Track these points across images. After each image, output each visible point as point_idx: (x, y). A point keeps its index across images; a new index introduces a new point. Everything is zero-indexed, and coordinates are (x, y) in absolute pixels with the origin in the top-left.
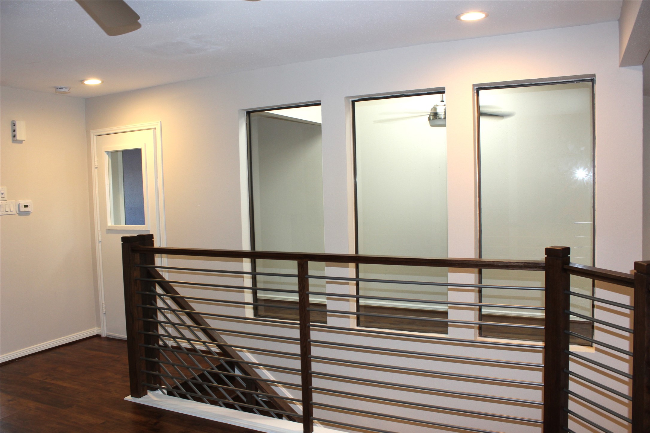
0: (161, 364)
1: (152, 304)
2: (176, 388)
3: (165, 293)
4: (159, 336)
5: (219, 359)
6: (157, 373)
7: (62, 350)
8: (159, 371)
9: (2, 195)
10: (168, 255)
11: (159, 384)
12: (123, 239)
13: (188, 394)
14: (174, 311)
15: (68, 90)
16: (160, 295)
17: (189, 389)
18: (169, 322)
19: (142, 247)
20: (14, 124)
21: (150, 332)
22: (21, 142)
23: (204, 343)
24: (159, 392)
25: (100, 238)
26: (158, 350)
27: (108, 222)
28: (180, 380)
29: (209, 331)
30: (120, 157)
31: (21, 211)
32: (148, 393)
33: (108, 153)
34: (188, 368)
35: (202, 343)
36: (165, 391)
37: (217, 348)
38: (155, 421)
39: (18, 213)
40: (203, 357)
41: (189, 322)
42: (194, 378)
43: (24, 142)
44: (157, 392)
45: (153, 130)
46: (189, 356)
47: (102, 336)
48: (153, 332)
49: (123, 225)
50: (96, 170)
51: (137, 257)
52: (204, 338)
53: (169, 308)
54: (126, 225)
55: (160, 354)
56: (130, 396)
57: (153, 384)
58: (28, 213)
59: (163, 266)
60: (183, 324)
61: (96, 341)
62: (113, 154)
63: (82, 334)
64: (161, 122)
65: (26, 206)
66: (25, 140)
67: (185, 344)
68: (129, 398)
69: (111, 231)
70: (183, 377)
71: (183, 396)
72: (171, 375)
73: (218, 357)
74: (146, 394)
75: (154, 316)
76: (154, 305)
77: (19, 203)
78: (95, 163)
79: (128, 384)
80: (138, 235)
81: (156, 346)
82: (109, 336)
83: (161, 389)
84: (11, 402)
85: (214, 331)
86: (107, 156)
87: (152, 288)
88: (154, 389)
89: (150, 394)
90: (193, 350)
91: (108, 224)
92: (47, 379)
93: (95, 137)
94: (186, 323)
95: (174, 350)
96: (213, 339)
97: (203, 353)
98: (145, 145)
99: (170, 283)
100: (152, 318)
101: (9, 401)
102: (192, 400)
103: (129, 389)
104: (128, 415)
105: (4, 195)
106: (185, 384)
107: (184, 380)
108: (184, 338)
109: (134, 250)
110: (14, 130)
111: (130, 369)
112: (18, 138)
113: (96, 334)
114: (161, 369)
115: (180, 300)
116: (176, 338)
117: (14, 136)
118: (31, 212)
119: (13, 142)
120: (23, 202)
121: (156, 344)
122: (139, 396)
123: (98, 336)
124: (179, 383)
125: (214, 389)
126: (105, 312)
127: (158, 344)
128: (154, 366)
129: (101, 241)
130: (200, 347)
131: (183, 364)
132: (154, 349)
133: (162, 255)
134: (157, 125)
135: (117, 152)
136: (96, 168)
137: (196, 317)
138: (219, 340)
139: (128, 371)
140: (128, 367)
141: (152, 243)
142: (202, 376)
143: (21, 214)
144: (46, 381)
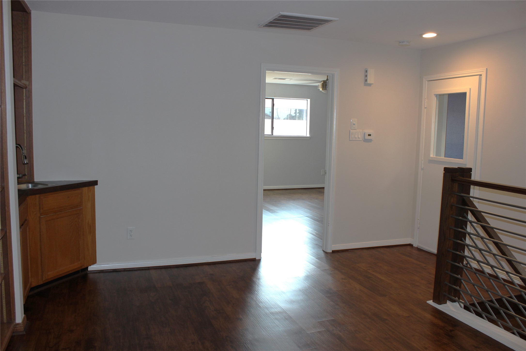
0: (462, 281)
1: (463, 228)
2: (473, 305)
3: (475, 221)
4: (464, 257)
5: (521, 291)
6: (458, 288)
7: (382, 250)
8: (460, 287)
9: (354, 125)
10: (480, 187)
11: (458, 298)
12: (445, 169)
13: (484, 314)
14: (482, 238)
15: (409, 44)
16: (471, 222)
17: (485, 309)
18: (476, 247)
19: (461, 178)
20: (366, 71)
21: (457, 252)
22: (370, 85)
23: (507, 273)
24: (457, 304)
25: (423, 166)
26: (462, 269)
27: (431, 154)
28: (477, 299)
29: (515, 263)
30: (446, 99)
31: (366, 138)
32: (447, 303)
33: (436, 95)
34: (487, 291)
35: (505, 273)
36: (463, 305)
37: (521, 281)
38: (451, 328)
39: (363, 140)
40: (504, 285)
41: (495, 250)
42: (491, 301)
43: (372, 85)
44: (454, 304)
45: (478, 76)
46: (490, 281)
47: (414, 246)
48: (460, 252)
49: (442, 157)
50: (425, 110)
51: (456, 186)
52: (507, 268)
53: (478, 235)
54: (445, 157)
55: (463, 272)
56: (432, 300)
57: (453, 296)
58: (370, 141)
59: (475, 196)
60: (490, 252)
61: (409, 248)
62: (440, 97)
63: (398, 241)
64: (487, 69)
65: (370, 135)
66: (373, 84)
67: (488, 270)
68: (431, 302)
69: (432, 161)
70: (482, 298)
71: (479, 314)
72: (470, 293)
73: (519, 289)
74: (446, 303)
75: (463, 239)
76: (464, 230)
77: (365, 133)
78: (425, 104)
79: (432, 291)
80: (458, 167)
81: (461, 265)
82: (419, 247)
83: (459, 302)
84: (344, 280)
85: (519, 264)
86: (436, 98)
87: (465, 214)
88: (453, 301)
89: (449, 303)
90: (496, 277)
91: (431, 155)
92: (369, 270)
93: (427, 82)
94: (492, 251)
95: (476, 272)
96: (517, 272)
97: (504, 282)
98: (470, 89)
99: (482, 213)
100: (461, 240)
101: (343, 279)
102: (487, 320)
103: (432, 295)
104: (428, 316)
105: (355, 125)
106: (482, 304)
107: (481, 300)
108: (488, 264)
109: (453, 180)
110: (366, 76)
111: (435, 279)
112: (369, 82)
113: (409, 243)
114: (462, 285)
115: (489, 230)
116: (481, 262)
117: (366, 80)
118: (373, 140)
119: (364, 85)
120: (368, 132)
121: (461, 263)
122: (440, 303)
123: (411, 245)
124: (476, 301)
125: (510, 316)
126: (419, 227)
127: (463, 263)
128: (457, 282)
129: (423, 169)
130: (502, 275)
131: (484, 286)
132: (459, 267)
133: (475, 186)
134: (483, 71)
135: (444, 95)
136: (425, 108)
137: (502, 247)
138: (523, 274)
139: (434, 280)
140: (434, 277)
141: (470, 176)
142: (500, 301)
143: (365, 140)
144: (369, 271)
